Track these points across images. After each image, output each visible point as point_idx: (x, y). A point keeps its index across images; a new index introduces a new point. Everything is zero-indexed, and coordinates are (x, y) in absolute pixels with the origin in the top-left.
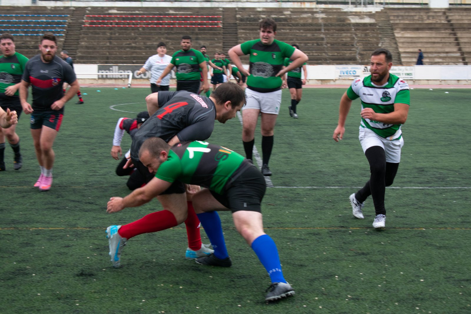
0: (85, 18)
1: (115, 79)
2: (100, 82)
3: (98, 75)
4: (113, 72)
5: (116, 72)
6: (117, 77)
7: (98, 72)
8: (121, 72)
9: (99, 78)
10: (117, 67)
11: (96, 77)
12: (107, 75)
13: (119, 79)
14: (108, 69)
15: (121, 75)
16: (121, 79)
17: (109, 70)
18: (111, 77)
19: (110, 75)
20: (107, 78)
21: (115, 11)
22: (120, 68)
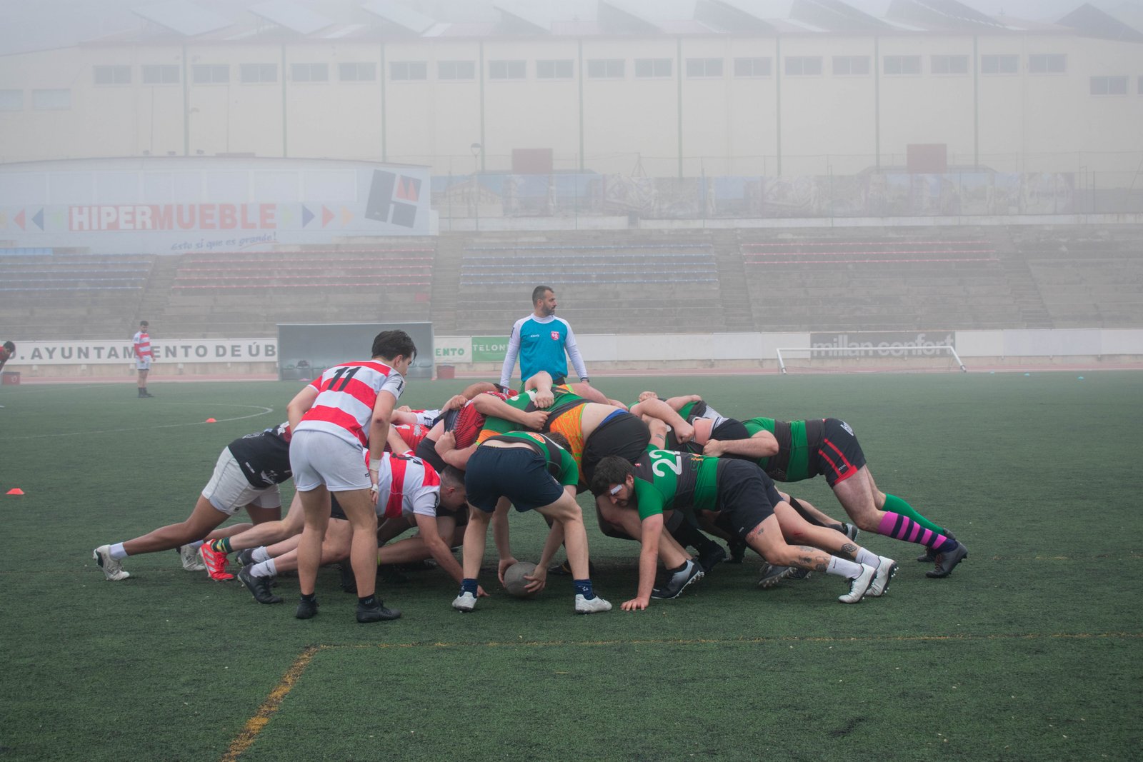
0: (741, 249)
1: (843, 358)
2: (815, 364)
3: (812, 352)
4: (838, 347)
5: (843, 347)
6: (846, 354)
7: (812, 347)
8: (854, 346)
9: (813, 357)
10: (846, 337)
11: (809, 356)
12: (827, 352)
13: (848, 357)
14: (829, 340)
15: (853, 351)
16: (854, 358)
17: (832, 342)
18: (835, 354)
19: (833, 351)
20: (827, 356)
21: (789, 236)
22: (852, 339)
